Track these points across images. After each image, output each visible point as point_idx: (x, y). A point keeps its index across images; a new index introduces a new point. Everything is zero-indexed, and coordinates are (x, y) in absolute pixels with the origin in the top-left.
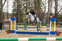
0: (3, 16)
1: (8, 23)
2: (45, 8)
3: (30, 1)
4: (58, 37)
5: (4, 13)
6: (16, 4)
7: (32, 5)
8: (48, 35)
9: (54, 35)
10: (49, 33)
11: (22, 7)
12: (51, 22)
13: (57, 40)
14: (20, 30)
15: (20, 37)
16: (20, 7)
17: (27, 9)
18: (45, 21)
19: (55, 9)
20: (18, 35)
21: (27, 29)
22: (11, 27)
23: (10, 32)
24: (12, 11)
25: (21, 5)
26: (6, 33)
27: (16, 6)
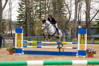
0: (3, 25)
1: (12, 36)
2: (70, 12)
3: (47, 1)
4: (91, 60)
5: (4, 20)
6: (24, 6)
7: (49, 7)
8: (75, 56)
9: (84, 57)
10: (76, 53)
11: (33, 11)
12: (79, 34)
13: (89, 64)
14: (30, 48)
15: (30, 59)
16: (31, 11)
17: (41, 14)
18: (69, 33)
19: (86, 14)
20: (26, 56)
21: (42, 47)
22: (16, 43)
23: (14, 51)
24: (18, 17)
25: (31, 8)
26: (8, 52)
27: (24, 10)
